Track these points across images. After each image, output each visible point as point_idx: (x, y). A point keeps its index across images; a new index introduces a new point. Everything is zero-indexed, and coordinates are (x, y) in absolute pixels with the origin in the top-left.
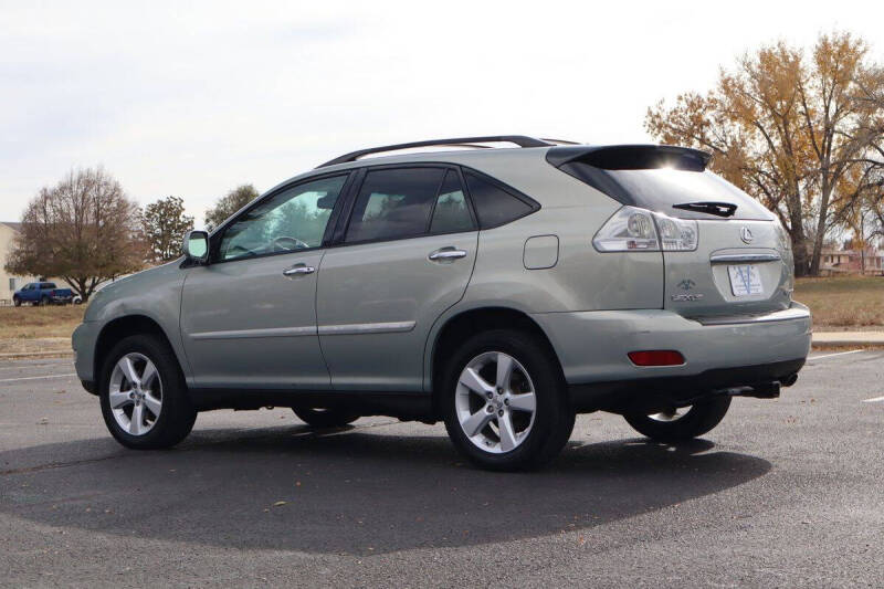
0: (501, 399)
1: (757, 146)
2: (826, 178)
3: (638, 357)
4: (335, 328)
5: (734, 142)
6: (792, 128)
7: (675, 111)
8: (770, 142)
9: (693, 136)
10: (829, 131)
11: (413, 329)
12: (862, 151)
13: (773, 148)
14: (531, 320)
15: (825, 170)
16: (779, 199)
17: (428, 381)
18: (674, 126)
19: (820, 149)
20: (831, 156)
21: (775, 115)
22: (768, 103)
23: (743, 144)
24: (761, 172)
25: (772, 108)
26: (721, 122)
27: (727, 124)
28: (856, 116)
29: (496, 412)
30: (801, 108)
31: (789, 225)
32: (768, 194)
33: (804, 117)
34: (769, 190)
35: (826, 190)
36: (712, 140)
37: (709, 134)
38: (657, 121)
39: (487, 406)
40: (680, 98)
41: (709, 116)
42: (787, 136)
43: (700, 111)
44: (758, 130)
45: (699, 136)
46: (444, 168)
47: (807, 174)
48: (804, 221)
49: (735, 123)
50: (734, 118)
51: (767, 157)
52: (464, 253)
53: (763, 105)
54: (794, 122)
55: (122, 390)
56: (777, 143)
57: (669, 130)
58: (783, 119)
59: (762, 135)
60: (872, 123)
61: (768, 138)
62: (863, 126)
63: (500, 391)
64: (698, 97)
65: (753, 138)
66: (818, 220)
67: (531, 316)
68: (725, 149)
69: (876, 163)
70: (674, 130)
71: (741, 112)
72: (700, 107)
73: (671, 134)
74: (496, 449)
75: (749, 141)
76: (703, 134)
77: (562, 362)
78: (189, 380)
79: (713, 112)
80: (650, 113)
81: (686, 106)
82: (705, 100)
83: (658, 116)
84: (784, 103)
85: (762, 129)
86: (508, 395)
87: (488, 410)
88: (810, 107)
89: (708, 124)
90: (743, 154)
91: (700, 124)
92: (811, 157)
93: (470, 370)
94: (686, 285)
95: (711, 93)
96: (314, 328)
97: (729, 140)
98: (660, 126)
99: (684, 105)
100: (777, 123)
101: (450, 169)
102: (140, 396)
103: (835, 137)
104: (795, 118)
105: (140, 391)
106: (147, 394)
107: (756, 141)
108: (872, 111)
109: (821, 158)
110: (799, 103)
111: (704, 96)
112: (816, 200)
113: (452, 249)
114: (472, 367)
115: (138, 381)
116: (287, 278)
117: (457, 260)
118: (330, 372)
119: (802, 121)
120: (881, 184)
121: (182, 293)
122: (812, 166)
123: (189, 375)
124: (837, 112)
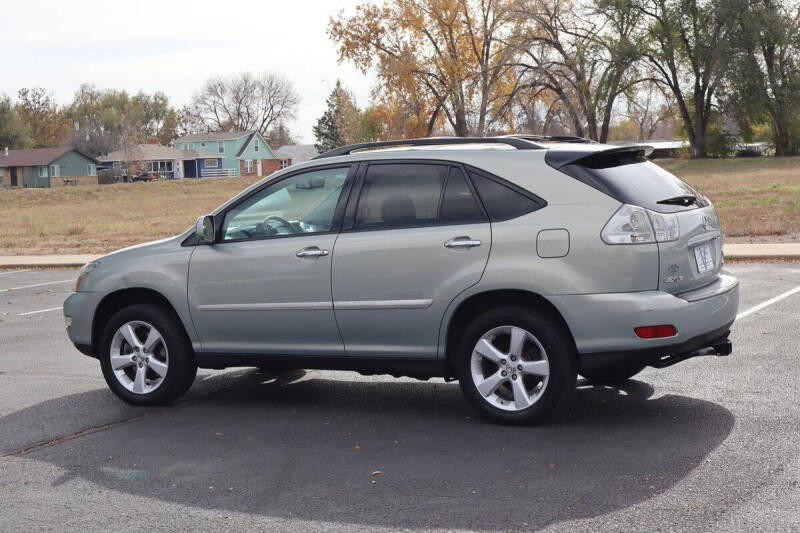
0: (514, 365)
1: (425, 51)
2: (485, 79)
3: (641, 331)
4: (351, 303)
5: (406, 47)
6: (455, 34)
7: (354, 20)
8: (437, 48)
9: (369, 42)
10: (488, 39)
11: (429, 306)
12: (517, 57)
13: (440, 53)
14: (547, 300)
15: (484, 73)
16: (444, 98)
17: (442, 350)
18: (353, 33)
19: (480, 54)
20: (490, 60)
21: (441, 24)
22: (435, 14)
23: (414, 49)
24: (430, 74)
25: (439, 18)
26: (394, 29)
27: (399, 31)
28: (511, 25)
29: (509, 376)
30: (463, 18)
31: (454, 120)
32: (436, 93)
33: (465, 25)
34: (437, 90)
35: (485, 90)
36: (386, 45)
37: (384, 40)
38: (338, 28)
39: (500, 370)
40: (359, 8)
41: (383, 24)
42: (452, 43)
43: (376, 19)
44: (426, 37)
45: (375, 42)
46: (447, 165)
47: (468, 76)
48: (467, 117)
49: (406, 30)
50: (405, 26)
51: (434, 60)
52: (478, 243)
53: (431, 15)
54: (457, 31)
55: (122, 354)
56: (443, 48)
57: (349, 37)
58: (447, 26)
59: (430, 41)
60: (524, 32)
61: (435, 44)
62: (516, 35)
63: (513, 358)
64: (375, 7)
65: (422, 43)
66: (478, 117)
67: (547, 297)
68: (398, 54)
69: (528, 67)
70: (353, 37)
71: (411, 20)
72: (376, 16)
73: (350, 40)
74: (511, 407)
75: (419, 47)
76: (378, 40)
77: (574, 336)
78: (196, 346)
79: (387, 21)
80: (332, 21)
81: (364, 16)
82: (381, 10)
83: (339, 24)
84: (448, 13)
85: (429, 35)
86: (521, 362)
87: (503, 374)
88: (471, 16)
89: (383, 31)
90: (414, 58)
91: (376, 31)
92: (470, 60)
93: (484, 341)
94: (674, 269)
95: (386, 4)
96: (330, 304)
97: (401, 45)
98: (341, 33)
99: (362, 14)
100: (444, 31)
101: (452, 167)
102: (143, 359)
103: (492, 43)
104: (458, 27)
105: (143, 354)
106: (151, 358)
107: (425, 46)
108: (523, 20)
109: (481, 61)
110: (462, 14)
111: (380, 6)
112: (477, 98)
113: (467, 238)
114: (486, 339)
115: (141, 346)
116: (299, 259)
117: (472, 248)
118: (343, 340)
119: (464, 29)
120: (534, 85)
121: (188, 269)
122: (472, 68)
123: (196, 342)
124: (494, 21)
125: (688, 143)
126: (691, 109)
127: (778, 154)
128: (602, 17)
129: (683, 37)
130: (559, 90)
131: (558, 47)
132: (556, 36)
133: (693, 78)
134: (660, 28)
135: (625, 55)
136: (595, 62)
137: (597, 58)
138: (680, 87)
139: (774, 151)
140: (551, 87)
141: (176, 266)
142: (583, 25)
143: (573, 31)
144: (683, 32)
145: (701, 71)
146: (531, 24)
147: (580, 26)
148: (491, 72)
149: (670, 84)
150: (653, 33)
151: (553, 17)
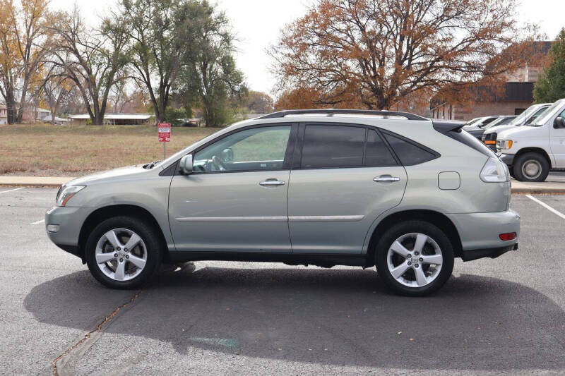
0: (417, 258)
10: (29, 44)
11: (361, 220)
14: (446, 217)
15: (26, 65)
17: (366, 248)
19: (24, 53)
28: (45, 37)
30: (13, 29)
31: (5, 93)
33: (14, 34)
39: (407, 261)
42: (6, 45)
52: (398, 179)
54: (9, 37)
55: (103, 252)
58: (3, 33)
60: (53, 42)
62: (48, 43)
63: (417, 253)
69: (57, 64)
74: (413, 285)
77: (462, 239)
78: (170, 246)
84: (4, 25)
86: (421, 256)
88: (18, 29)
93: (397, 243)
96: (285, 218)
101: (369, 129)
102: (123, 256)
103: (32, 47)
104: (10, 35)
105: (123, 252)
106: (130, 254)
108: (52, 35)
109: (24, 57)
110: (12, 27)
113: (390, 176)
114: (399, 241)
115: (122, 247)
116: (262, 187)
117: (394, 183)
118: (291, 242)
119: (13, 36)
120: (61, 75)
121: (169, 192)
122: (16, 61)
123: (171, 243)
124: (34, 34)
125: (154, 116)
126: (157, 96)
127: (207, 126)
128: (106, 37)
129: (155, 53)
130: (76, 80)
131: (76, 52)
132: (74, 46)
133: (159, 78)
134: (140, 47)
135: (119, 61)
136: (101, 64)
137: (103, 61)
138: (151, 83)
139: (204, 124)
140: (71, 77)
141: (160, 190)
142: (91, 41)
143: (85, 44)
144: (154, 50)
145: (164, 75)
146: (57, 37)
147: (89, 41)
148: (30, 66)
149: (145, 82)
150: (135, 49)
151: (74, 34)
